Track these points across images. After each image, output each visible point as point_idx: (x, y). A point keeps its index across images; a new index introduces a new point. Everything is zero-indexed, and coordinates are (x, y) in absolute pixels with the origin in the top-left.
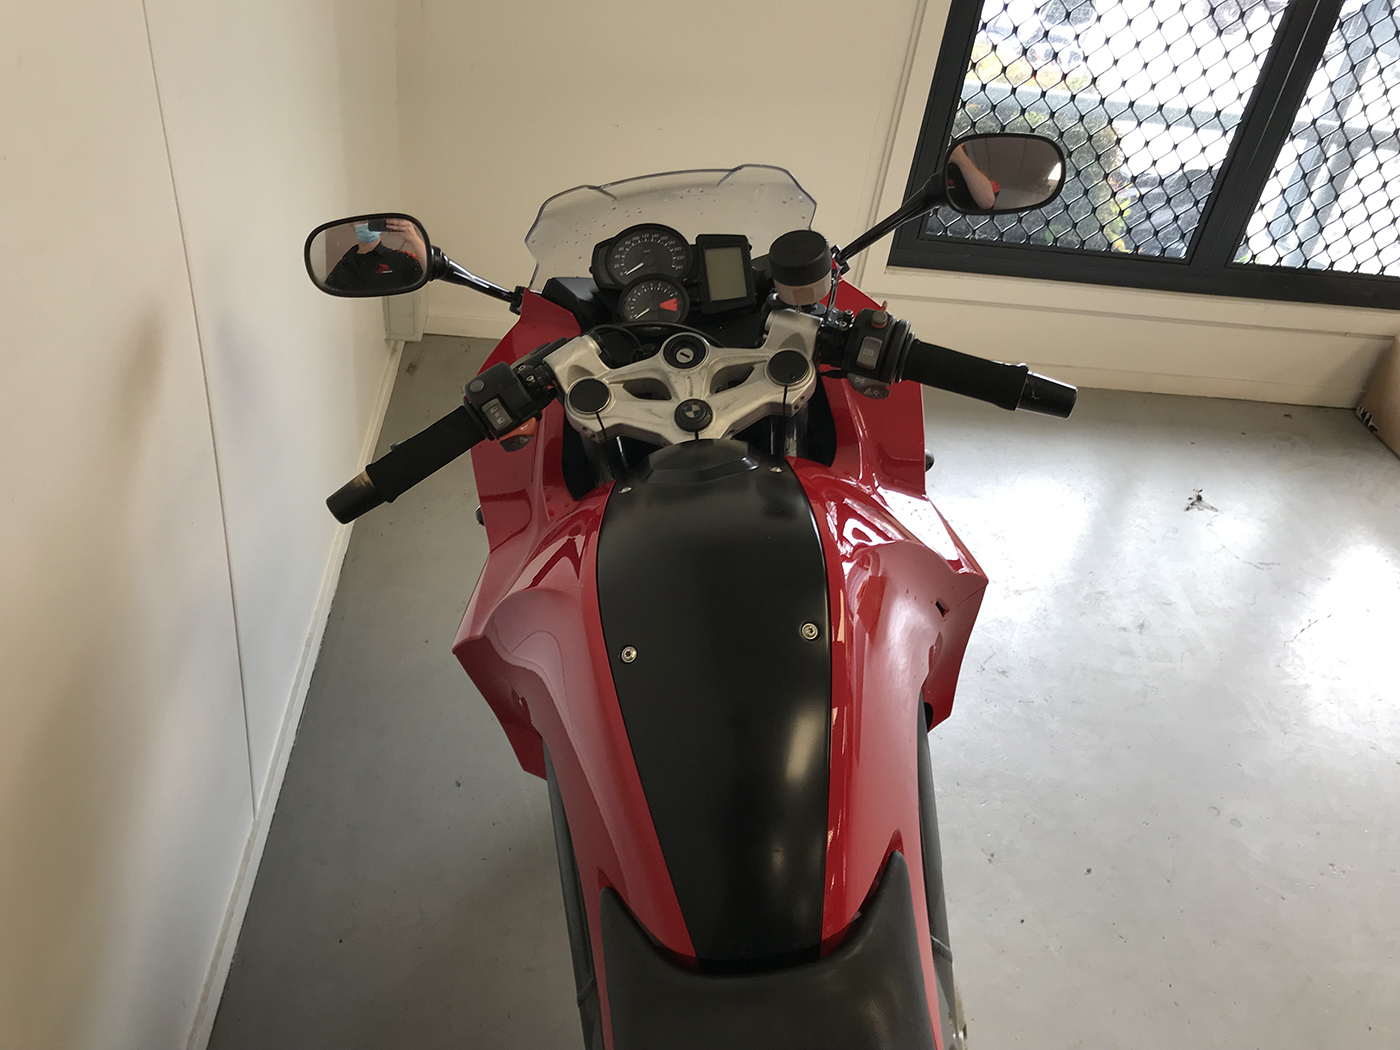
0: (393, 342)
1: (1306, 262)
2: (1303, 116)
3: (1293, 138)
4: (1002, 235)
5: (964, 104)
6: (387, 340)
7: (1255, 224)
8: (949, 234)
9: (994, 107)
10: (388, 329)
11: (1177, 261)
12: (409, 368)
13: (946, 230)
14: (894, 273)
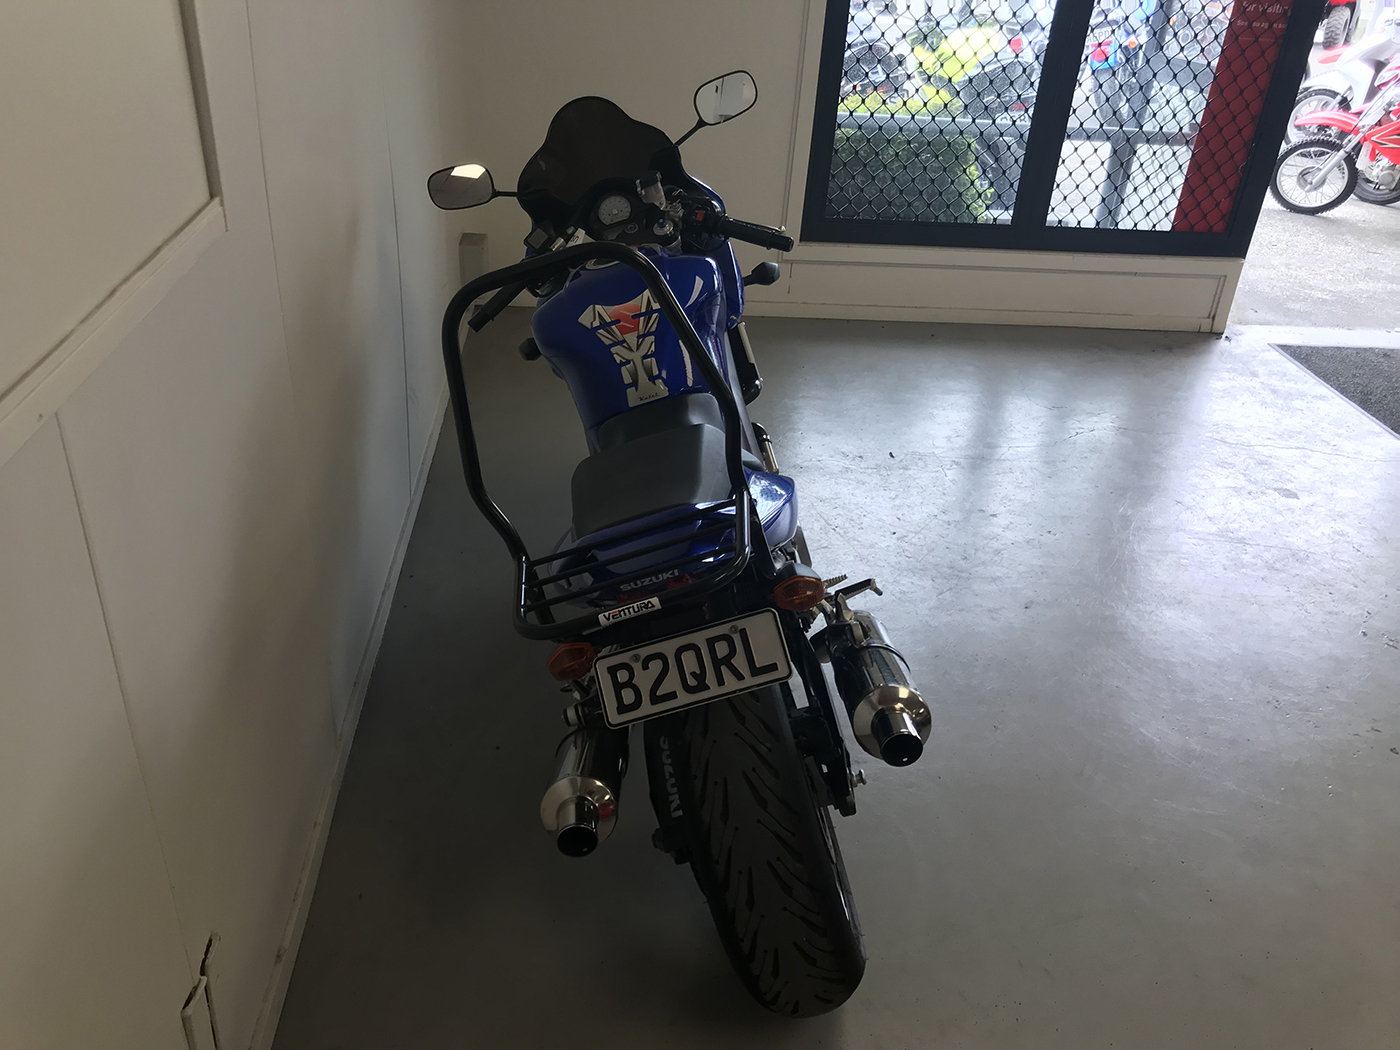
1: (1098, 223)
2: (1072, 123)
3: (1069, 136)
4: (878, 215)
5: (839, 125)
7: (1056, 197)
8: (841, 217)
9: (860, 127)
11: (1003, 227)
13: (839, 214)
14: (805, 245)
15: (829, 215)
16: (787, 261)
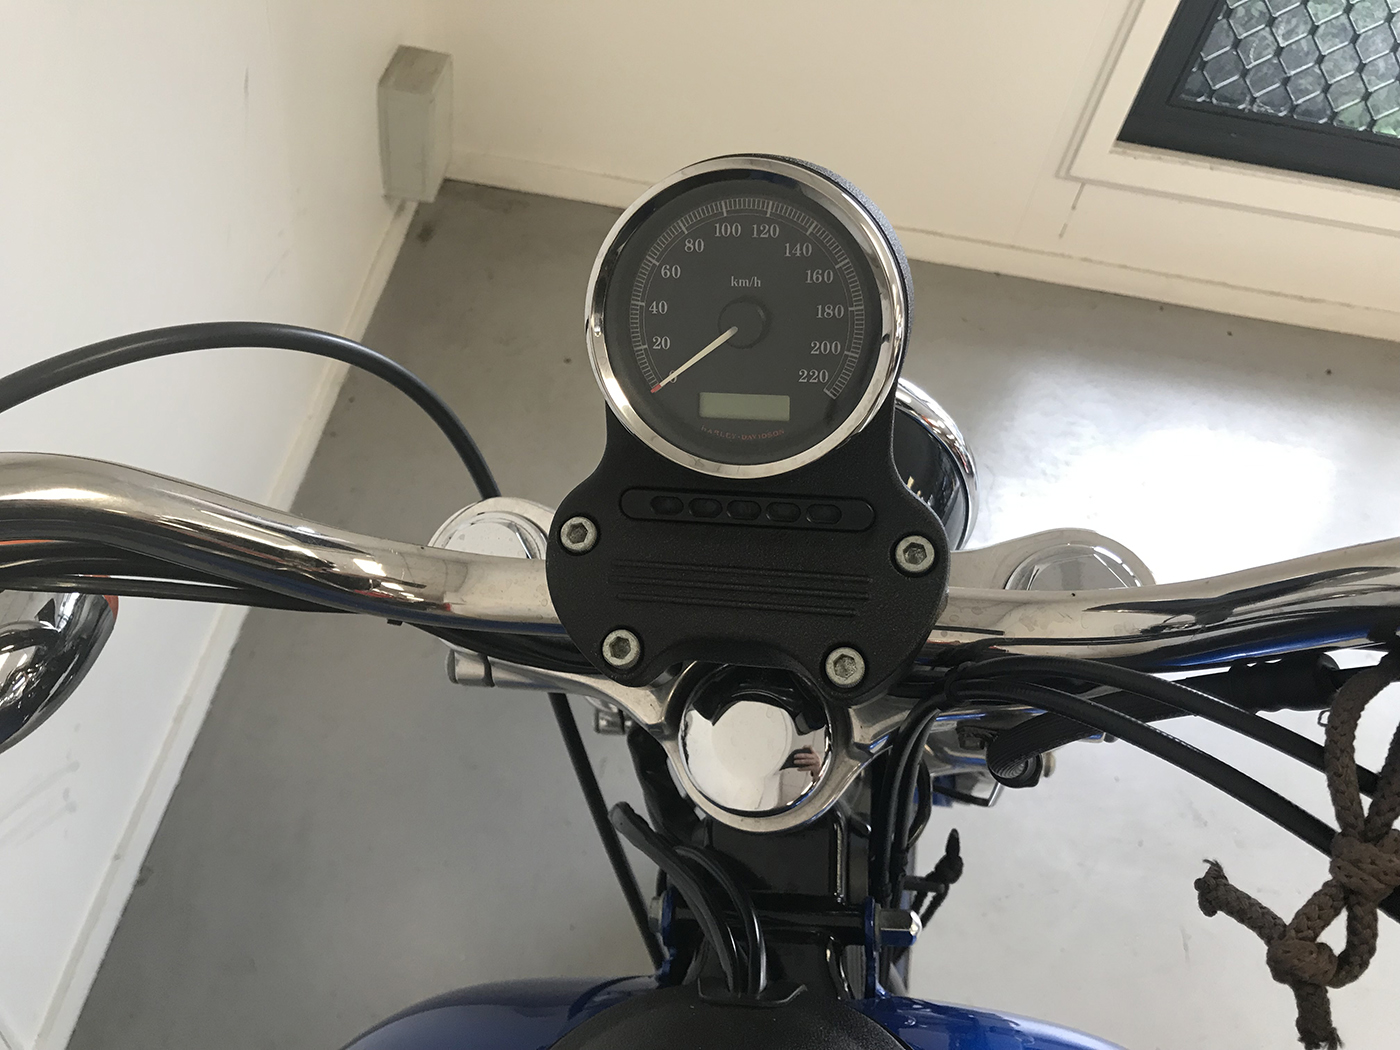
0: (397, 203)
4: (1293, 108)
6: (387, 197)
8: (1214, 101)
10: (387, 180)
12: (422, 232)
13: (1211, 93)
14: (1124, 153)
15: (1189, 93)
16: (1076, 179)
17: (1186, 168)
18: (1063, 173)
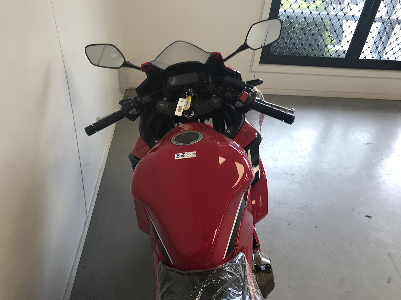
0: (121, 90)
1: (381, 58)
3: (375, 22)
5: (280, 15)
7: (365, 47)
8: (276, 54)
10: (120, 86)
12: (126, 97)
13: (276, 52)
14: (261, 65)
15: (272, 53)
16: (253, 72)
17: (274, 67)
18: (251, 71)
